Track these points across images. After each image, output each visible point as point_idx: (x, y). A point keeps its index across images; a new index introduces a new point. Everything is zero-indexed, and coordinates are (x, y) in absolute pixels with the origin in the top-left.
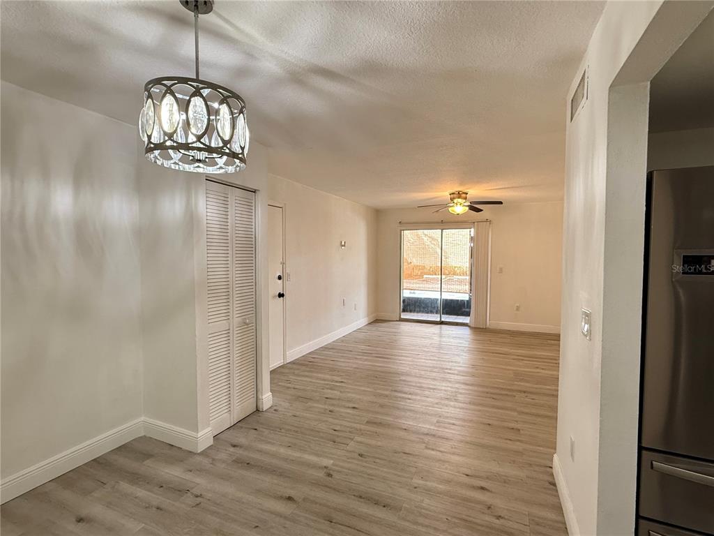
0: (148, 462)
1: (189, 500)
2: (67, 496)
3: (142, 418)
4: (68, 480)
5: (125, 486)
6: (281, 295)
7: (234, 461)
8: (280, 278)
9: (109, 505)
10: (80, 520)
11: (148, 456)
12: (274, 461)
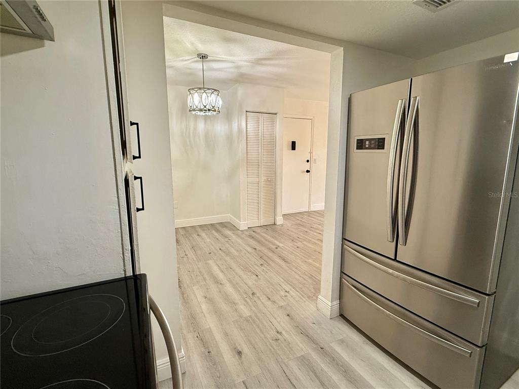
0: (224, 228)
1: (227, 240)
2: (199, 230)
3: (229, 215)
4: (201, 226)
5: (214, 232)
6: (308, 171)
7: (249, 235)
8: (308, 161)
9: (207, 234)
10: (198, 235)
11: (226, 227)
12: (263, 239)
